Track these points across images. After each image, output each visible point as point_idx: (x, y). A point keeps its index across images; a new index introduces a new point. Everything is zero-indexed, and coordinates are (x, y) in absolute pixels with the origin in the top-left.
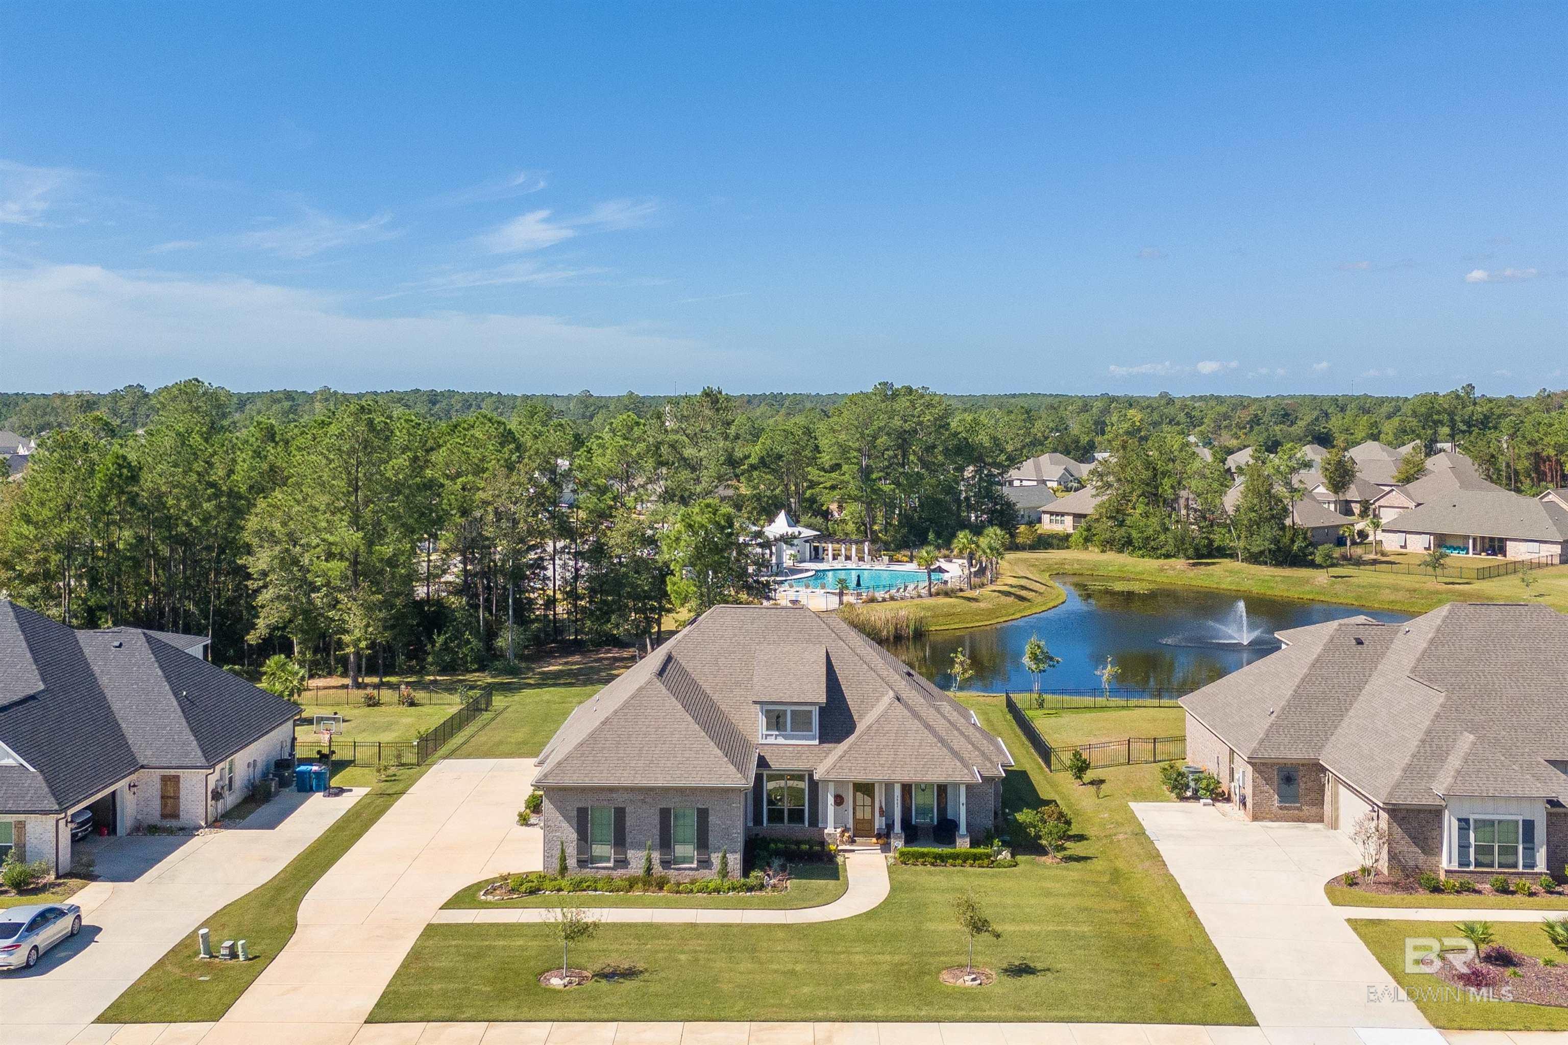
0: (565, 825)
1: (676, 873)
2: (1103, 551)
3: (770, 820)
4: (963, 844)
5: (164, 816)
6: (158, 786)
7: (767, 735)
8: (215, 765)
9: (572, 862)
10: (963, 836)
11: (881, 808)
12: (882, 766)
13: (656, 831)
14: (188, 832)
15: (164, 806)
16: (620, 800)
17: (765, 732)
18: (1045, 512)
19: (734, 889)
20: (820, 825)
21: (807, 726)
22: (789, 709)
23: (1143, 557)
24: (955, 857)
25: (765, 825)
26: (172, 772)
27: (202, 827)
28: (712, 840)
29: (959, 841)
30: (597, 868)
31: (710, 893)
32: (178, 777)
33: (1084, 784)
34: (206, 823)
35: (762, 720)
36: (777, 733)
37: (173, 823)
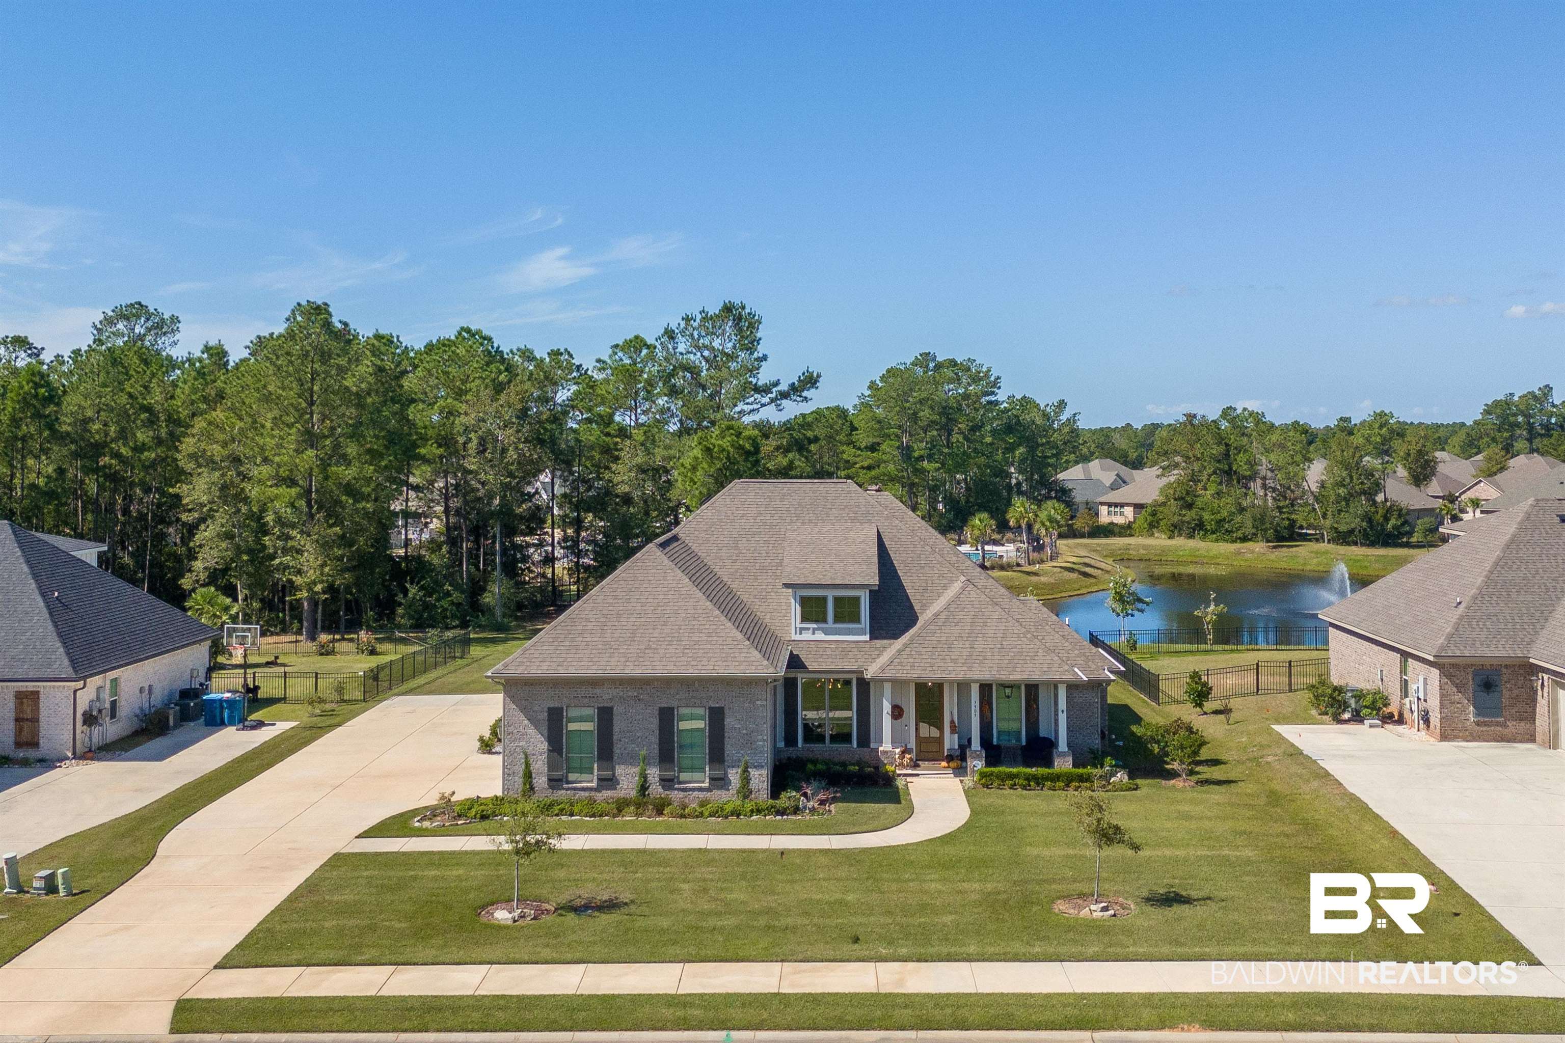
0: (531, 731)
1: (681, 794)
2: (1171, 537)
3: (806, 739)
4: (1063, 764)
5: (18, 745)
6: (11, 705)
7: (802, 629)
8: (85, 678)
9: (541, 781)
10: (1063, 755)
11: (952, 722)
12: (954, 661)
13: (654, 739)
14: (47, 763)
15: (19, 731)
16: (606, 696)
17: (798, 626)
18: (1102, 504)
19: (759, 811)
20: (872, 745)
21: (856, 619)
22: (830, 594)
23: (1217, 540)
24: (1055, 778)
25: (800, 745)
26: (31, 686)
27: (67, 758)
28: (730, 750)
29: (1057, 762)
30: (575, 789)
31: (726, 817)
32: (37, 693)
33: (1205, 713)
34: (74, 753)
35: (795, 610)
36: (815, 626)
37: (31, 753)
